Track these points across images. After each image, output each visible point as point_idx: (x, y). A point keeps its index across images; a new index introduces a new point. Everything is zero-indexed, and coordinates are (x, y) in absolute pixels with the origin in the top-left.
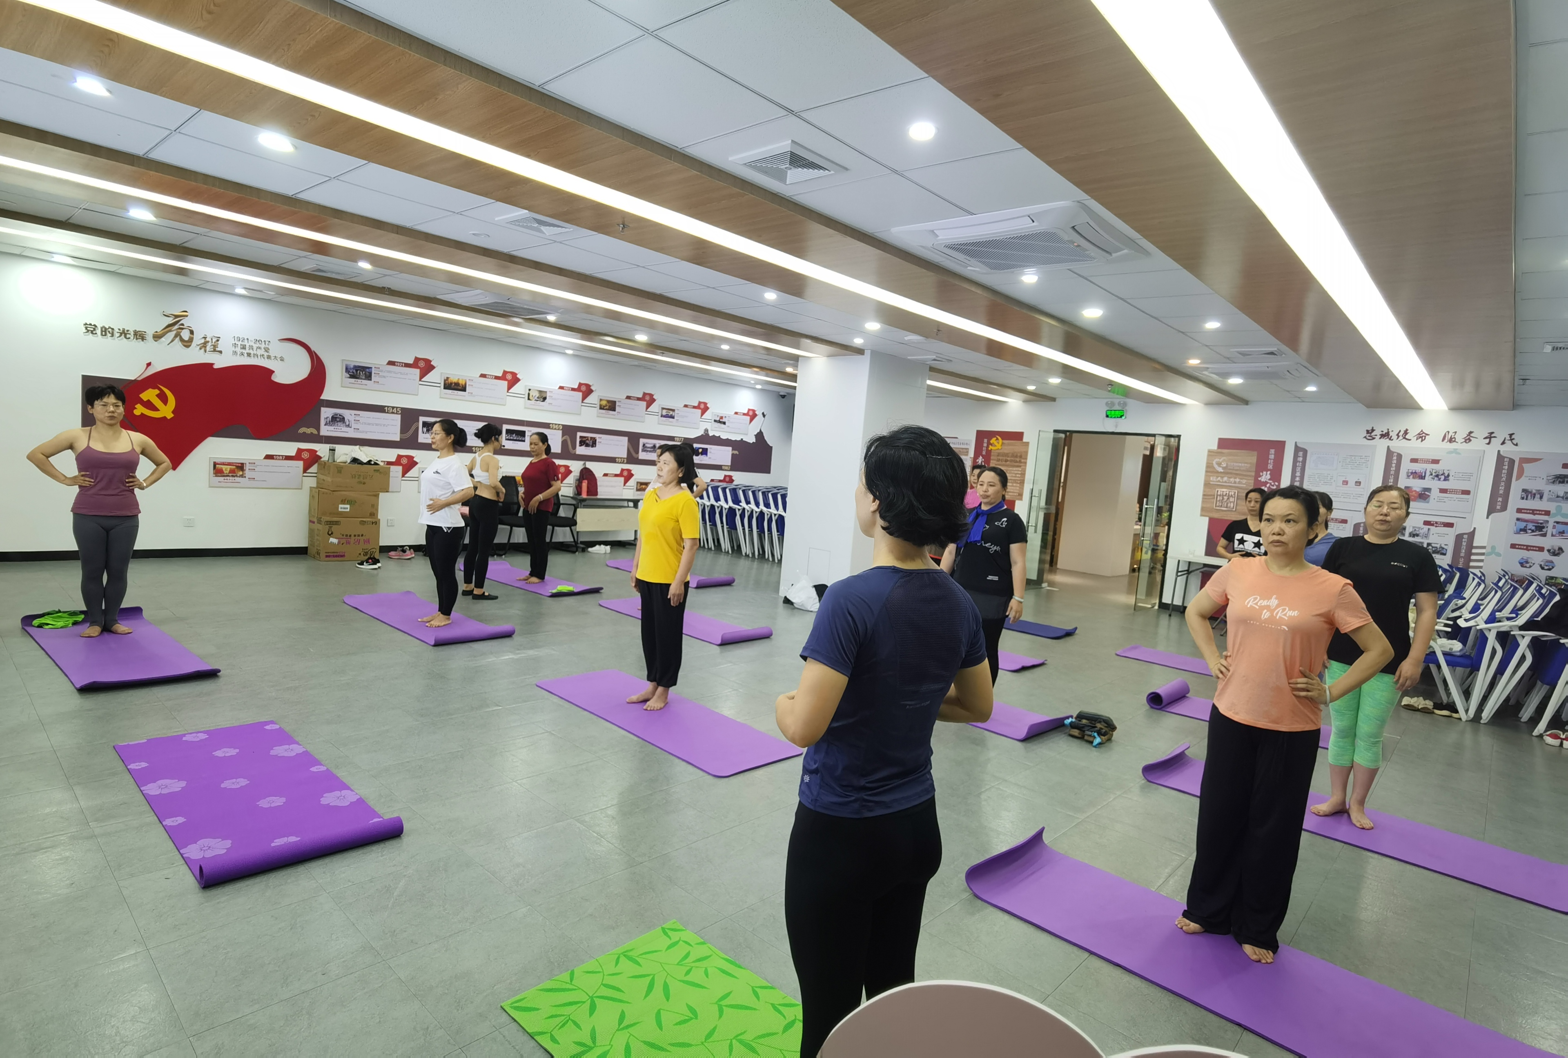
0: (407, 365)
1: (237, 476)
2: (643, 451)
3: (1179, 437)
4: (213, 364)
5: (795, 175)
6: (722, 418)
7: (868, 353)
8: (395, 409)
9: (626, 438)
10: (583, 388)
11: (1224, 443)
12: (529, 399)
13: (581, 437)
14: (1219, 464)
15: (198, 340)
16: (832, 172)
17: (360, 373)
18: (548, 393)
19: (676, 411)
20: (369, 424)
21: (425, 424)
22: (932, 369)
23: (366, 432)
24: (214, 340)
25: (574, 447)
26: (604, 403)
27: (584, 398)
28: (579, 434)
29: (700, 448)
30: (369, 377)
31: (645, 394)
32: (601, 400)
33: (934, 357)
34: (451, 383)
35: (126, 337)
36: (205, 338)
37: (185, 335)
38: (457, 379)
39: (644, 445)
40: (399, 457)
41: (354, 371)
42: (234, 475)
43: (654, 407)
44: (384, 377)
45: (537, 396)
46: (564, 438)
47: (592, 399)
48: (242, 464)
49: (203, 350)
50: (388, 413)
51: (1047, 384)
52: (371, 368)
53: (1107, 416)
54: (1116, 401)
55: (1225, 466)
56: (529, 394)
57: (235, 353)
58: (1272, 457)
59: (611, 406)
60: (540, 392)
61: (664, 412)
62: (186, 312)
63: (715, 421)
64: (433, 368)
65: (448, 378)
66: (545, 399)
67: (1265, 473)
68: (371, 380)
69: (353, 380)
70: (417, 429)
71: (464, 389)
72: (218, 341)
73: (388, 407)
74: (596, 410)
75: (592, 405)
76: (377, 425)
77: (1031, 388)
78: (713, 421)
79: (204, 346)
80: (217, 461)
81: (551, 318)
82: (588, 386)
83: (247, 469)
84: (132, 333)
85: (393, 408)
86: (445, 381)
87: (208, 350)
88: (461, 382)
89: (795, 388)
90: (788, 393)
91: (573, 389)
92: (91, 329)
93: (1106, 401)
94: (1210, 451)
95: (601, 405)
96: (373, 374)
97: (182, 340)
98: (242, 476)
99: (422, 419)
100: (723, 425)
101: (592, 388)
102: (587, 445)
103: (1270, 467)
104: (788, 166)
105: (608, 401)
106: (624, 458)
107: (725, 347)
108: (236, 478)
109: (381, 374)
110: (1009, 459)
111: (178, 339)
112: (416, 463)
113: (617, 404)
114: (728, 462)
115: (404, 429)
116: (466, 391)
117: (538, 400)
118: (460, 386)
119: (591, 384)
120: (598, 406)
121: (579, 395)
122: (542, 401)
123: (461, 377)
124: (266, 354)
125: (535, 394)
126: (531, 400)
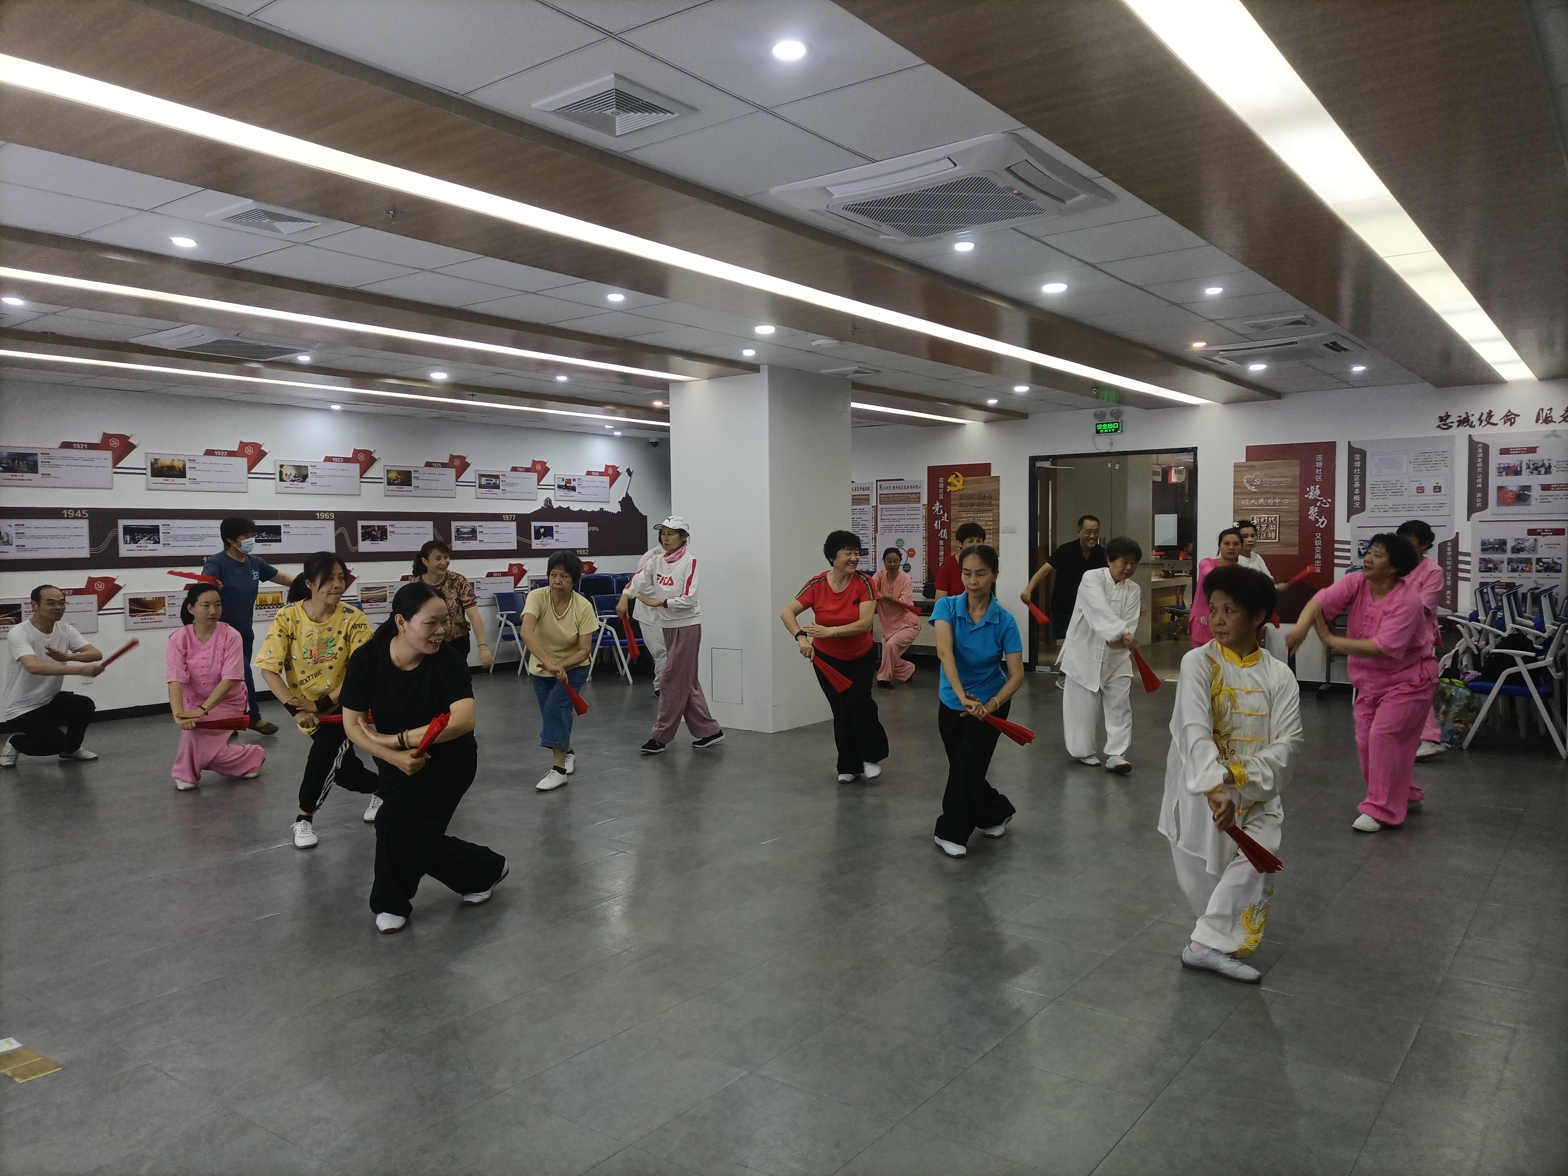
0: (92, 446)
2: (457, 538)
3: (1194, 450)
5: (624, 122)
6: (569, 481)
7: (764, 370)
8: (79, 511)
9: (430, 524)
10: (361, 457)
11: (1255, 453)
12: (281, 480)
13: (363, 527)
14: (1251, 483)
16: (676, 115)
17: (18, 463)
18: (309, 468)
19: (501, 478)
20: (40, 537)
21: (127, 530)
22: (856, 386)
23: (36, 549)
25: (355, 543)
26: (393, 475)
27: (363, 471)
28: (360, 523)
29: (541, 527)
30: (33, 468)
31: (452, 457)
32: (389, 472)
33: (855, 368)
34: (163, 467)
38: (171, 461)
39: (458, 529)
40: (91, 581)
41: (10, 461)
43: (469, 475)
44: (57, 466)
45: (293, 475)
46: (339, 531)
47: (376, 471)
50: (67, 518)
51: (1012, 394)
52: (37, 454)
53: (1098, 432)
54: (1108, 410)
55: (1259, 483)
56: (281, 473)
58: (1319, 464)
59: (403, 479)
60: (298, 468)
61: (484, 481)
63: (559, 487)
64: (132, 447)
65: (156, 460)
66: (304, 478)
67: (1312, 487)
68: (37, 472)
69: (8, 475)
70: (116, 539)
71: (182, 474)
73: (68, 509)
74: (381, 488)
75: (374, 481)
76: (52, 537)
77: (992, 402)
78: (556, 486)
81: (304, 359)
82: (368, 453)
85: (76, 510)
86: (152, 464)
88: (178, 464)
89: (667, 429)
90: (660, 439)
91: (346, 460)
93: (1094, 410)
94: (1236, 466)
95: (389, 479)
96: (39, 464)
99: (122, 523)
100: (572, 493)
101: (375, 456)
102: (374, 539)
103: (1319, 478)
104: (614, 110)
105: (400, 473)
107: (562, 378)
109: (52, 462)
110: (975, 502)
112: (118, 588)
113: (413, 475)
114: (585, 544)
115: (95, 540)
116: (185, 477)
117: (296, 480)
118: (176, 470)
119: (372, 451)
120: (385, 481)
121: (356, 467)
122: (301, 482)
123: (176, 458)
125: (290, 471)
126: (285, 481)
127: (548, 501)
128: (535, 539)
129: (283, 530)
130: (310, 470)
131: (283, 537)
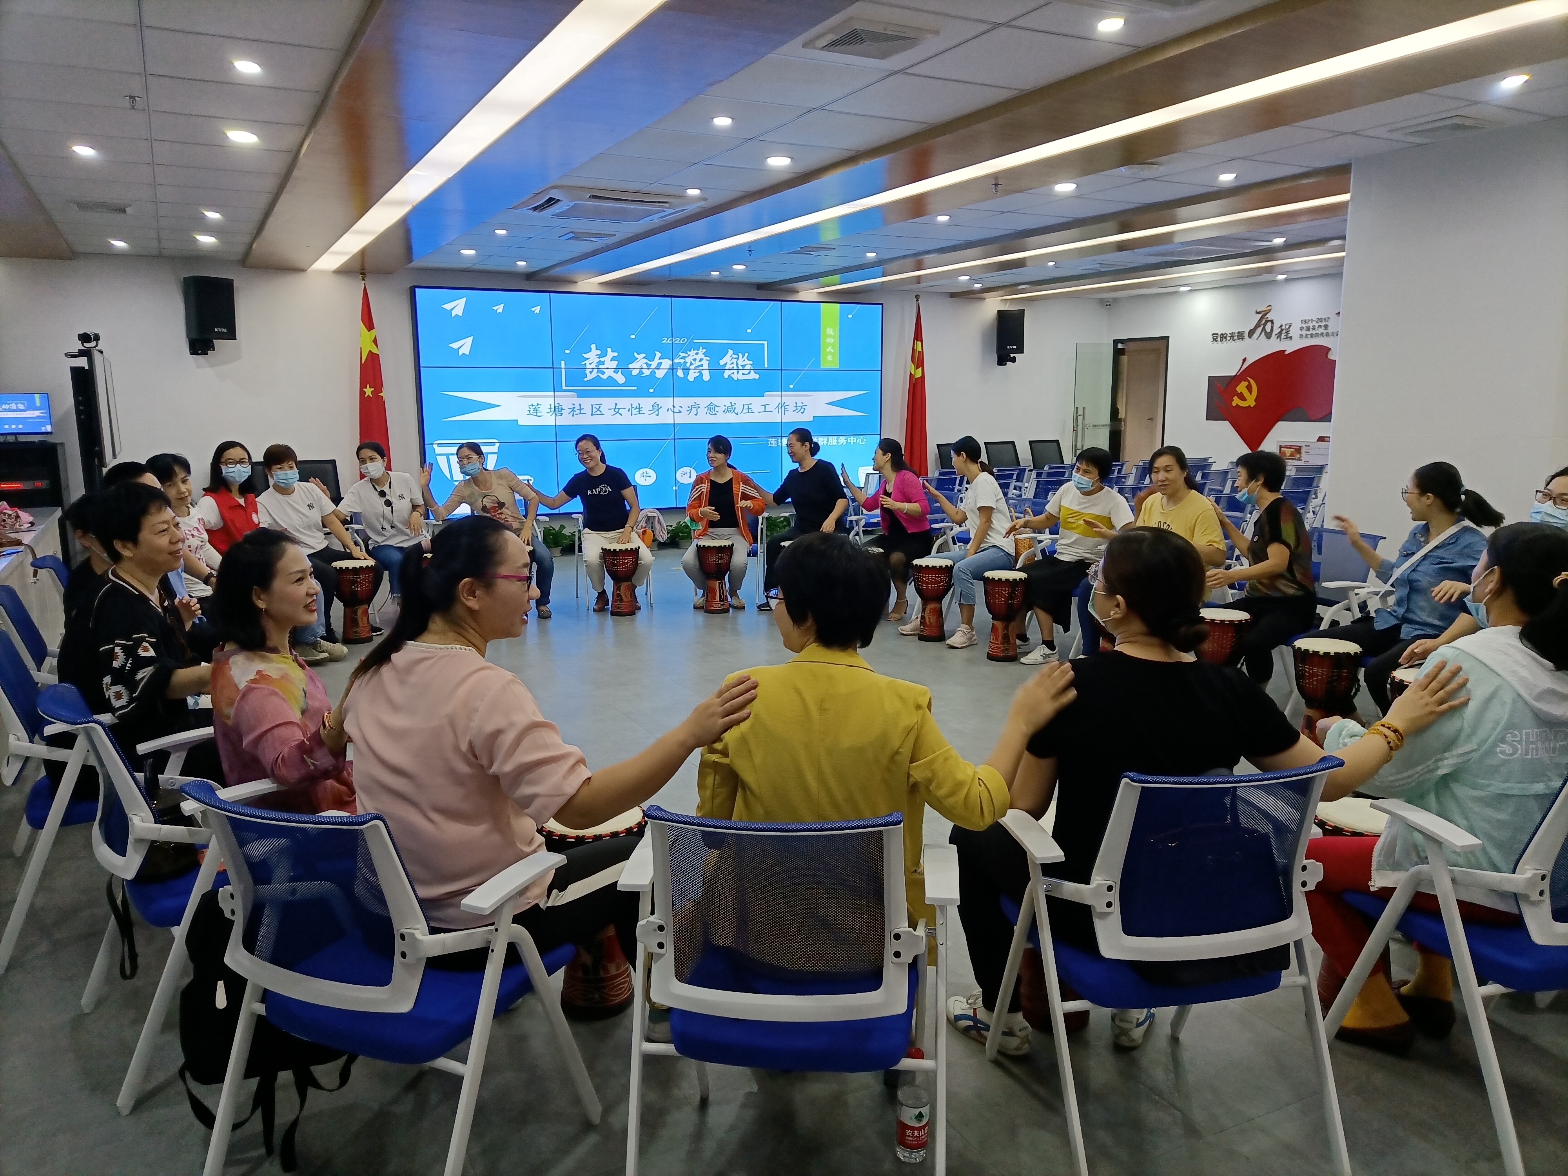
1: (1295, 459)
4: (1285, 351)
15: (1276, 330)
24: (1287, 327)
35: (1234, 340)
36: (1281, 326)
37: (1268, 328)
42: (1293, 457)
48: (1300, 446)
49: (1279, 340)
57: (1301, 336)
62: (1270, 306)
72: (1290, 326)
79: (1279, 335)
80: (1283, 444)
83: (1303, 453)
84: (1236, 334)
87: (1282, 338)
92: (1216, 338)
97: (1266, 332)
98: (1299, 459)
111: (1263, 333)
124: (1325, 332)
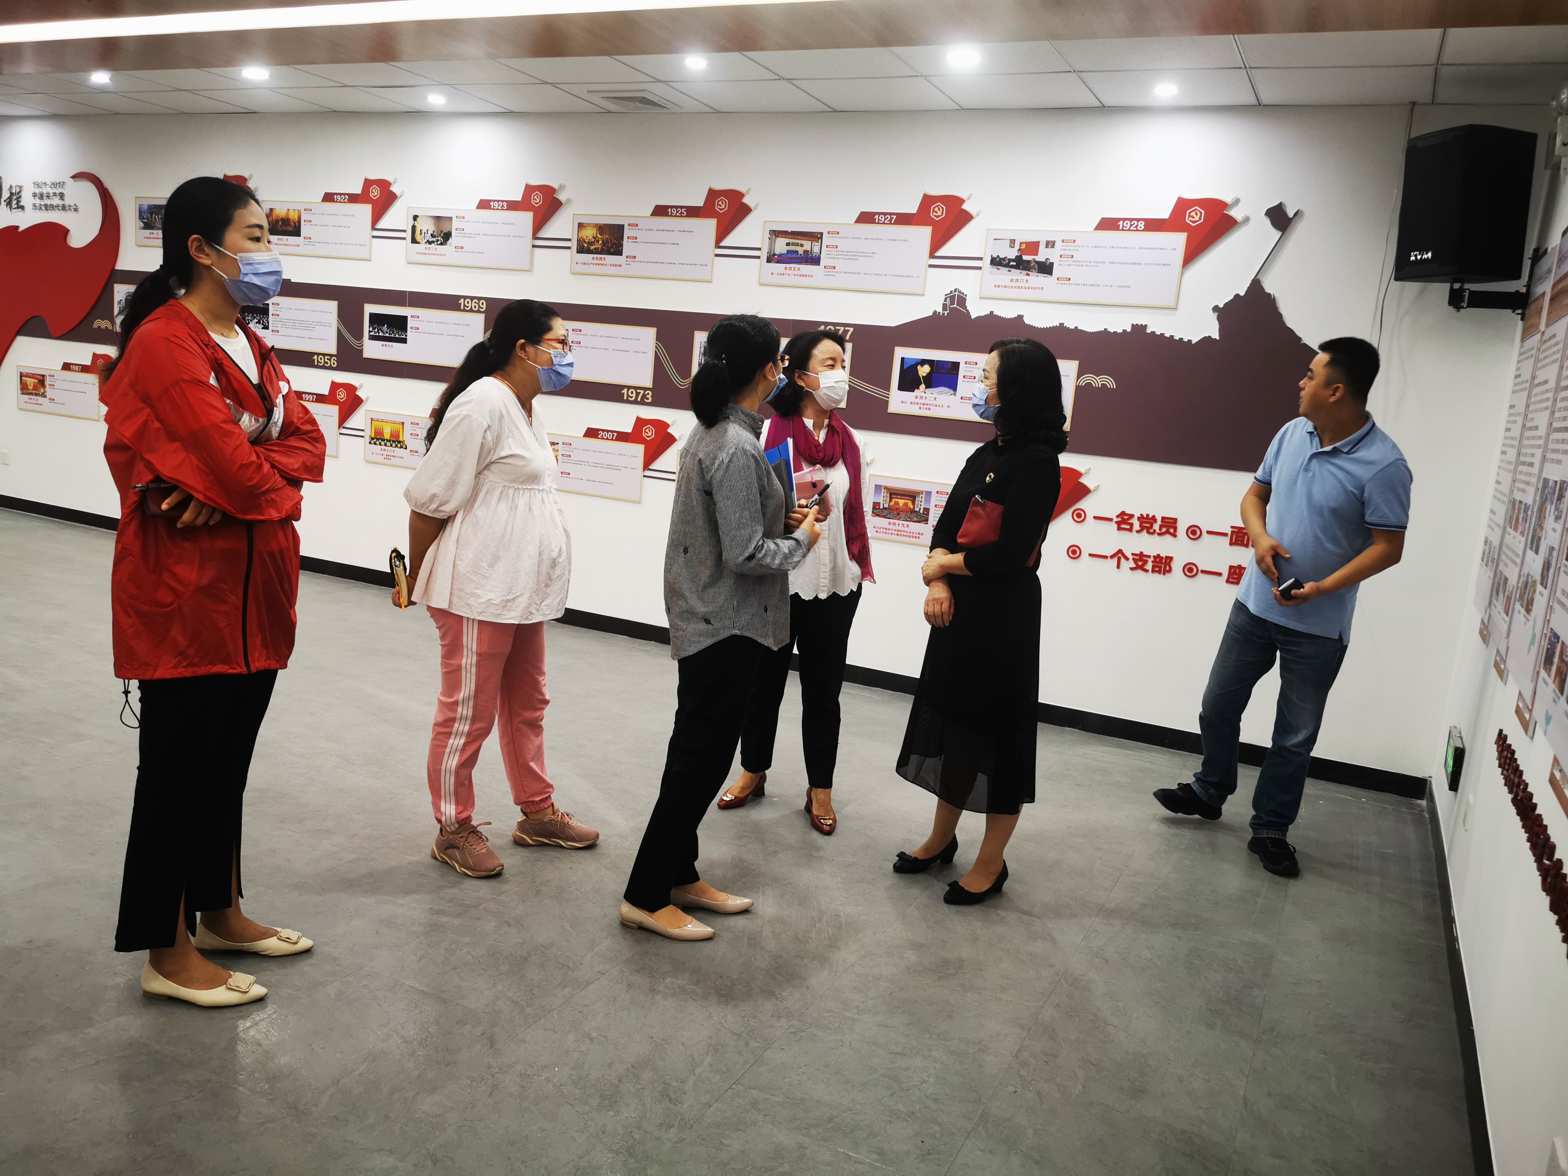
1: (39, 394)
10: (537, 200)
12: (414, 241)
15: (5, 193)
18: (454, 219)
19: (825, 240)
24: (18, 190)
26: (589, 234)
27: (539, 225)
29: (923, 362)
32: (581, 226)
34: (278, 222)
36: (10, 188)
38: (285, 211)
41: (150, 216)
42: (37, 392)
47: (560, 225)
48: (43, 376)
49: (9, 208)
57: (34, 207)
59: (610, 241)
60: (438, 219)
61: (781, 245)
63: (997, 262)
66: (447, 236)
69: (147, 233)
71: (296, 232)
72: (21, 190)
74: (570, 257)
75: (558, 244)
79: (9, 202)
80: (24, 371)
82: (548, 191)
83: (48, 386)
87: (13, 206)
88: (293, 217)
95: (580, 241)
98: (44, 395)
100: (1036, 279)
101: (562, 197)
105: (601, 228)
106: (645, 389)
108: (38, 398)
113: (627, 232)
116: (299, 235)
117: (433, 242)
118: (291, 226)
119: (556, 186)
120: (574, 245)
121: (526, 218)
122: (441, 244)
123: (291, 208)
124: (60, 203)
125: (426, 226)
126: (418, 243)
127: (957, 299)
128: (901, 387)
129: (410, 323)
130: (455, 224)
131: (410, 335)
